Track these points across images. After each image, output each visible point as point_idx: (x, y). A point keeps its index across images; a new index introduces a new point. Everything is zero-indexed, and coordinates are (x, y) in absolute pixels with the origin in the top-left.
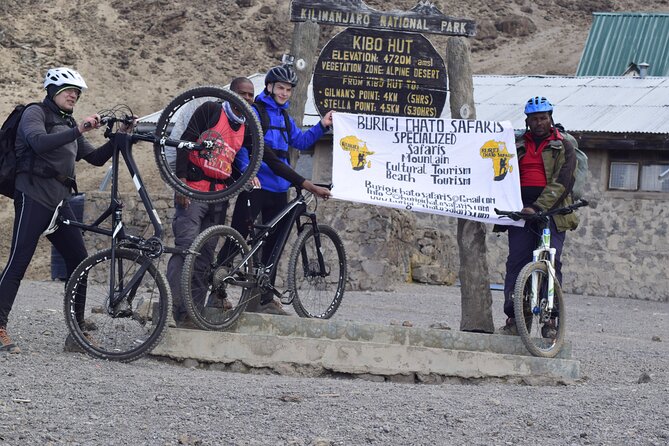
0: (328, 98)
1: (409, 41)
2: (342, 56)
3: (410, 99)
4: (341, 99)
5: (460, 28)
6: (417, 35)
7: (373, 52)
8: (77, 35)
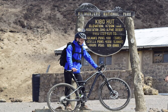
0: (89, 40)
1: (113, 20)
2: (92, 26)
3: (115, 38)
4: (93, 40)
5: (129, 15)
6: (115, 18)
7: (102, 24)
8: (51, 24)
